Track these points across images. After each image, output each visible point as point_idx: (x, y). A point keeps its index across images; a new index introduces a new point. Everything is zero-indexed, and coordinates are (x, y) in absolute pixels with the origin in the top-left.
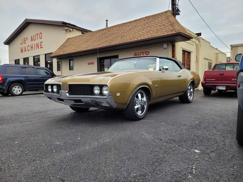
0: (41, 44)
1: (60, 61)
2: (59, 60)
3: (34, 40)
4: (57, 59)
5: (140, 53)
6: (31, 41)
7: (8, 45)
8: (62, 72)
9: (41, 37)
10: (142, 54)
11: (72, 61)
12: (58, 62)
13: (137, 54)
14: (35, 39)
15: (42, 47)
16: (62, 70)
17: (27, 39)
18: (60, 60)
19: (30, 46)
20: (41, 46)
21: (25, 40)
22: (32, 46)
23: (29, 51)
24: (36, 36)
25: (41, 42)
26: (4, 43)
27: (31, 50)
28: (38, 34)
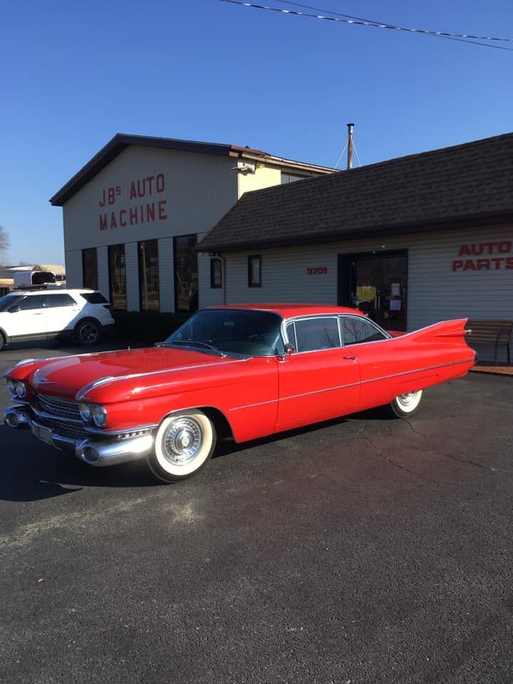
0: (162, 206)
1: (221, 259)
2: (217, 257)
3: (141, 196)
4: (212, 254)
5: (482, 246)
6: (131, 198)
7: (61, 207)
8: (225, 292)
9: (160, 188)
10: (486, 249)
11: (258, 261)
12: (212, 261)
13: (470, 248)
14: (142, 192)
15: (164, 217)
16: (225, 284)
17: (119, 191)
18: (219, 256)
19: (128, 211)
20: (163, 214)
21: (112, 194)
22: (134, 213)
23: (124, 225)
24: (147, 183)
25: (161, 203)
26: (50, 201)
27: (131, 223)
28: (152, 178)
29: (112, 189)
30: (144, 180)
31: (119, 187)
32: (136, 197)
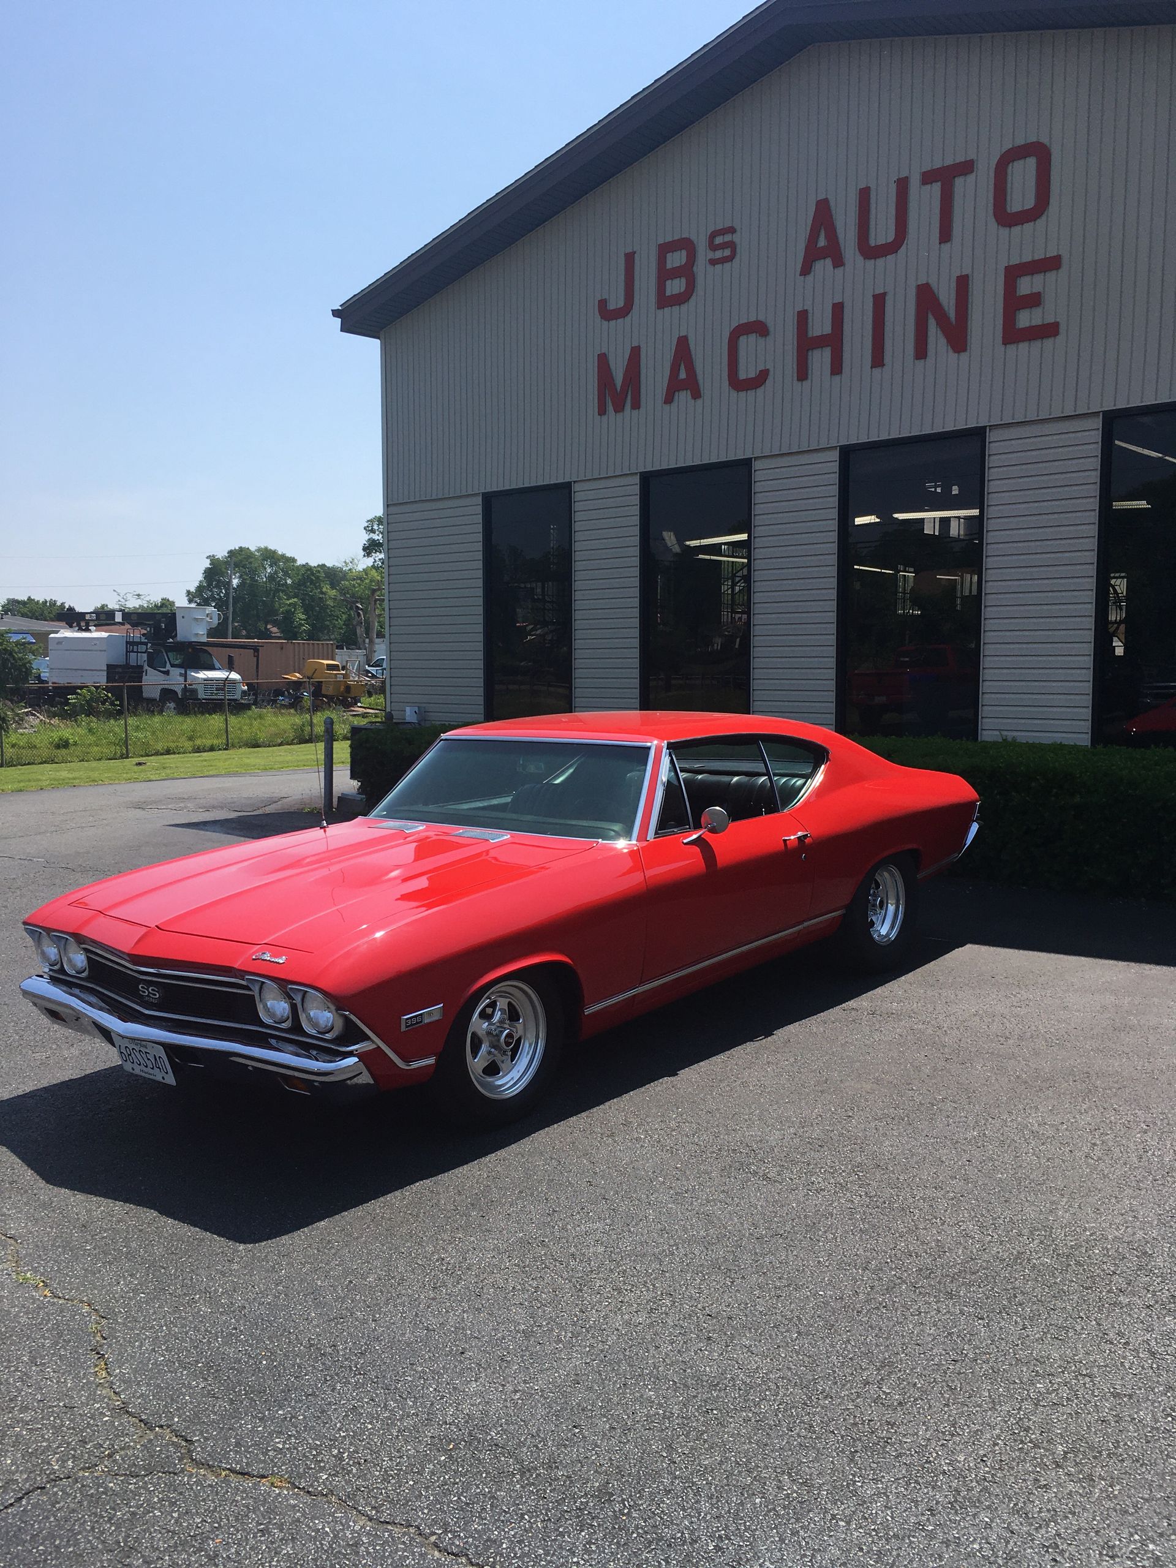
0: (1025, 286)
3: (877, 254)
6: (806, 270)
7: (378, 342)
9: (1022, 204)
14: (882, 232)
15: (1043, 332)
17: (732, 245)
19: (784, 327)
20: (1026, 320)
21: (686, 262)
22: (820, 329)
23: (752, 384)
24: (925, 193)
25: (1013, 273)
26: (336, 313)
27: (802, 374)
28: (966, 168)
29: (686, 245)
30: (903, 185)
31: (732, 230)
32: (838, 262)
